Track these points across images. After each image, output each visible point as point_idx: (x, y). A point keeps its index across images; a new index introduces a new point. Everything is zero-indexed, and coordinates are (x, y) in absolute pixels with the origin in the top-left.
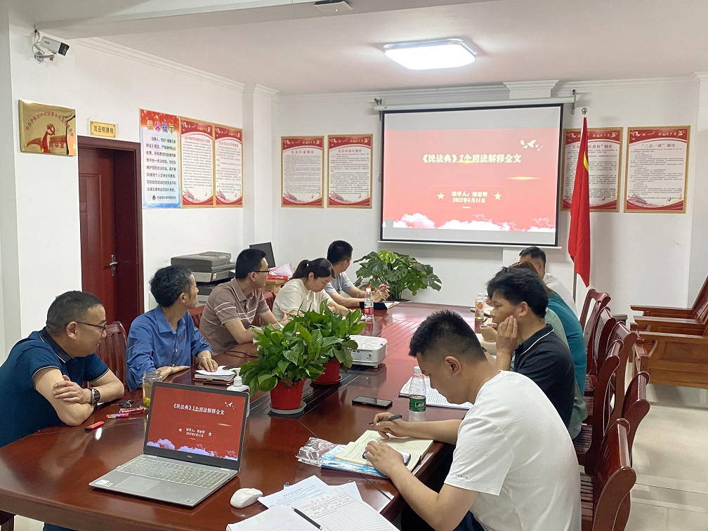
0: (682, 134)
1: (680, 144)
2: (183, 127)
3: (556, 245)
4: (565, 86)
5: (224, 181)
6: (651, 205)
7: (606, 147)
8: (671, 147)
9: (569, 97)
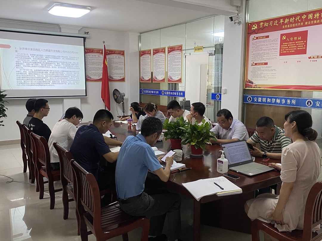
0: (122, 53)
1: (122, 57)
3: (86, 96)
4: (82, 30)
6: (115, 79)
7: (98, 56)
8: (119, 58)
9: (84, 34)
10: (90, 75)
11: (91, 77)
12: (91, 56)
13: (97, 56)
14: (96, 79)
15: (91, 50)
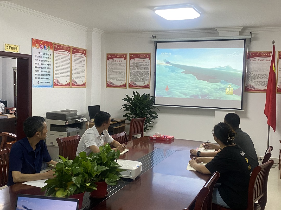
2: (55, 48)
3: (242, 109)
4: (247, 30)
5: (76, 75)
7: (267, 60)
9: (248, 35)
10: (253, 84)
11: (254, 86)
12: (257, 61)
13: (265, 61)
14: (261, 89)
15: (257, 53)
